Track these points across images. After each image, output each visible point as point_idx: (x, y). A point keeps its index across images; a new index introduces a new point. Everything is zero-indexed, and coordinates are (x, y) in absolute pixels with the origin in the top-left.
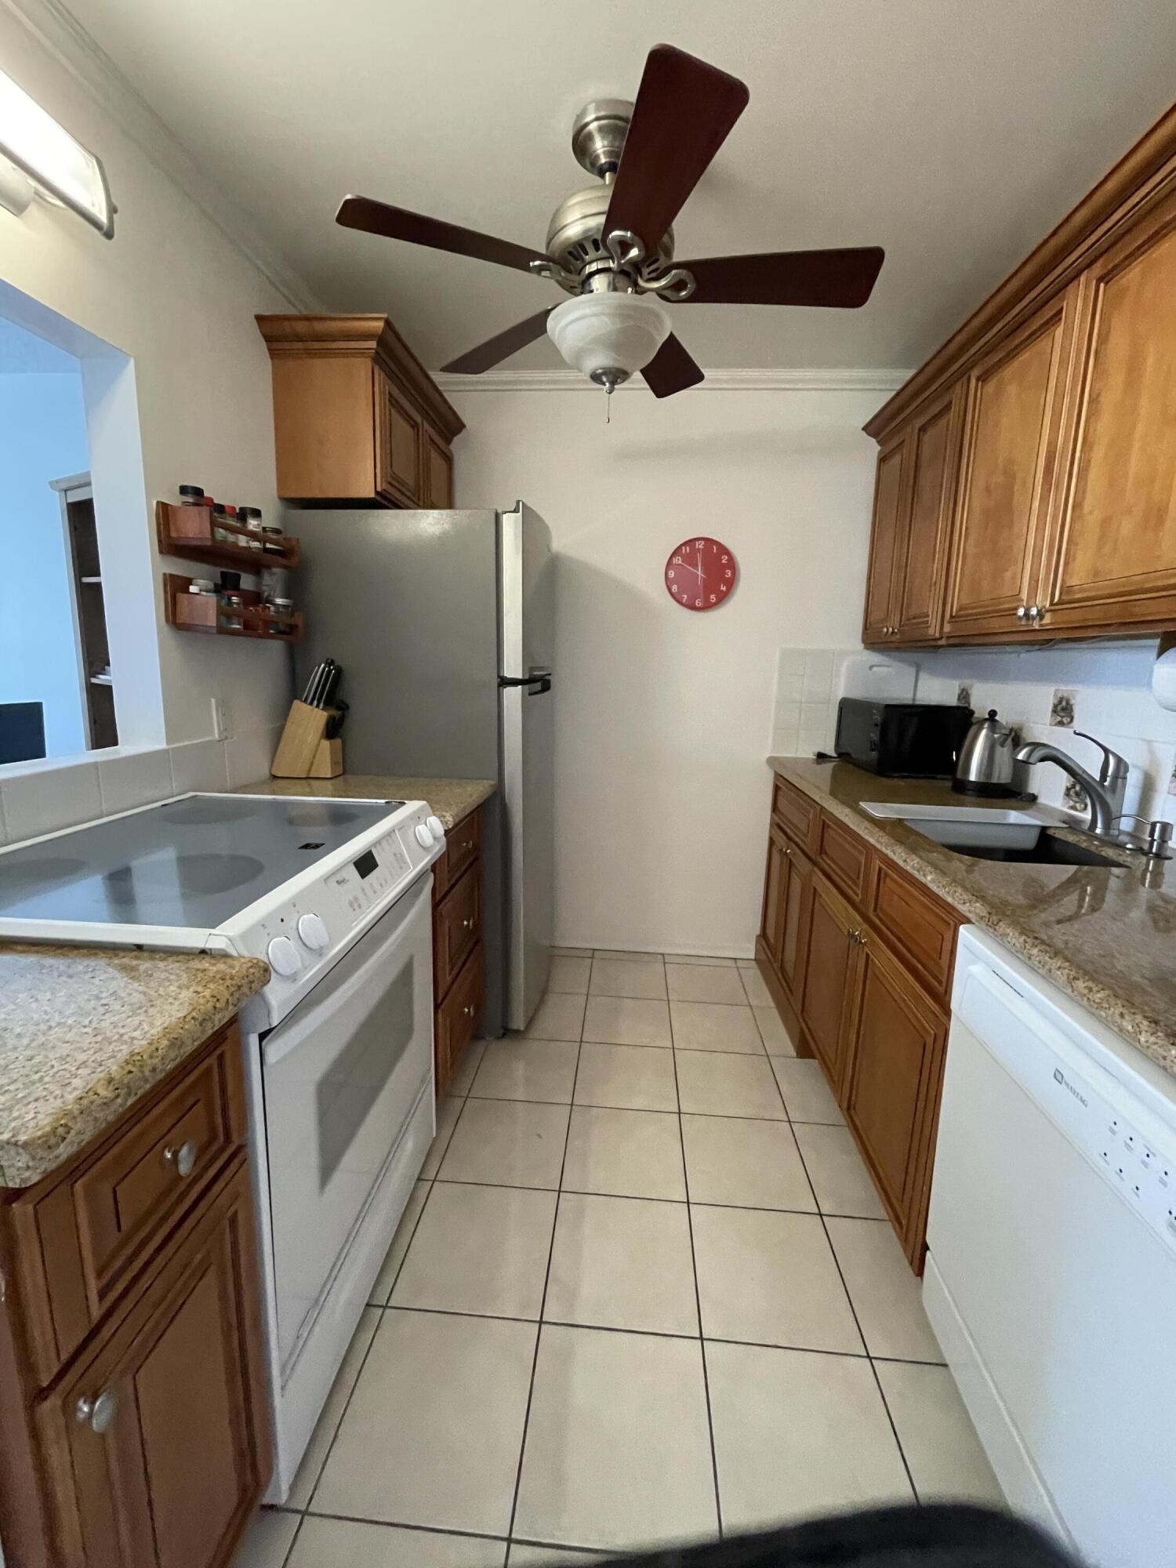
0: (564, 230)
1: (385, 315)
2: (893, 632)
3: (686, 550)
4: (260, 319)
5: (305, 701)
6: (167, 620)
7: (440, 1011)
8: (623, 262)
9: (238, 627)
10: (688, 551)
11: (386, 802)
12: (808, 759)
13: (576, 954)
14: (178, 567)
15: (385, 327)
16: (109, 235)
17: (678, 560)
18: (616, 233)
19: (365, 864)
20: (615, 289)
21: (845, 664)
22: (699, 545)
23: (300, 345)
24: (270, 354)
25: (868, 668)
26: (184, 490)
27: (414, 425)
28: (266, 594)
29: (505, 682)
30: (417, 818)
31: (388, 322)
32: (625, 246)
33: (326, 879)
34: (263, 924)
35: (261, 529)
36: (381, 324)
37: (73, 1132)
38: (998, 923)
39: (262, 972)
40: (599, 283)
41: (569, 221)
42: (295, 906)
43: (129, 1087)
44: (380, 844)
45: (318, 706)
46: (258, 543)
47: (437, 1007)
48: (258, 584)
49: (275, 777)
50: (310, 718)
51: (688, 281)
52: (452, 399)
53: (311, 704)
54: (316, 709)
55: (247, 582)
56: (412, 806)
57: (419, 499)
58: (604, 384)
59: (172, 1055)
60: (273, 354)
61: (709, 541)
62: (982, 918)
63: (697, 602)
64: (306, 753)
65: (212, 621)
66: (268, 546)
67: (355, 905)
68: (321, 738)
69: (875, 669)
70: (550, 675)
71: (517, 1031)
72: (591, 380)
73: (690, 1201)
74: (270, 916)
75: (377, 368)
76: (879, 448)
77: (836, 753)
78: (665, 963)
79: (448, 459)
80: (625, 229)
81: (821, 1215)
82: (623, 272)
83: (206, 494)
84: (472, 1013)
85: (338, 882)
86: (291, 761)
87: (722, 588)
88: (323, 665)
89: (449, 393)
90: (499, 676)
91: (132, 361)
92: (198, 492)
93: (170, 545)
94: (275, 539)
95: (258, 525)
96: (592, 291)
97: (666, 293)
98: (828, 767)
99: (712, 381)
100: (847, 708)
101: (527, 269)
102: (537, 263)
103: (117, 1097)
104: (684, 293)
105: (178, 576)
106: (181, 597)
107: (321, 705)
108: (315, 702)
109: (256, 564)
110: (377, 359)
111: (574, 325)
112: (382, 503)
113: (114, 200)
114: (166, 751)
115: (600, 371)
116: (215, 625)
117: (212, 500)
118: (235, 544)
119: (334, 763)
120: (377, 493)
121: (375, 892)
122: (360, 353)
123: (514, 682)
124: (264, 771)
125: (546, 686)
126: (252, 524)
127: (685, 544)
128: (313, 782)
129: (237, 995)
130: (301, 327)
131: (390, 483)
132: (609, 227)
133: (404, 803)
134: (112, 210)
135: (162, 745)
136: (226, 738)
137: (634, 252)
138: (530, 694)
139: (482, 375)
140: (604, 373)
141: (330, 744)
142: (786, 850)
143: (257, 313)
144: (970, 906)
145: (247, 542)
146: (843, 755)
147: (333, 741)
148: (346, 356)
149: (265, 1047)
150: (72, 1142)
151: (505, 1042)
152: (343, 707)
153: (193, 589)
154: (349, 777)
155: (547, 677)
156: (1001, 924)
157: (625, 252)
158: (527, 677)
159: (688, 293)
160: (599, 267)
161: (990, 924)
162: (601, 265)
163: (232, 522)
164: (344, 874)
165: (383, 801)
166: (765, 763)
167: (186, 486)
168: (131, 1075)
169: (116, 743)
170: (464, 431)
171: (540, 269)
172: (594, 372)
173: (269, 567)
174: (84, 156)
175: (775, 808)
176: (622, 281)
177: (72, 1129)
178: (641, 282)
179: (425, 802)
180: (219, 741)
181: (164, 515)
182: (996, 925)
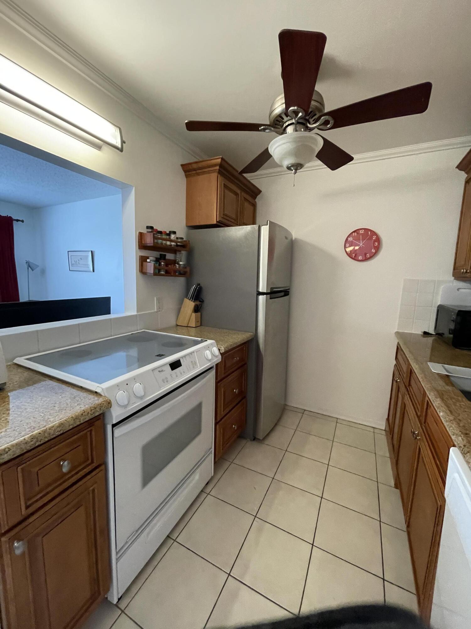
0: (274, 112)
1: (221, 157)
2: (466, 272)
3: (355, 235)
4: (182, 165)
5: (188, 299)
6: (140, 271)
7: (218, 426)
8: (296, 119)
9: (163, 273)
10: (356, 235)
11: (201, 340)
12: (419, 334)
13: (296, 410)
14: (144, 253)
15: (221, 160)
16: (121, 150)
17: (350, 239)
18: (292, 108)
19: (175, 365)
20: (296, 131)
21: (442, 286)
22: (361, 232)
23: (194, 172)
24: (186, 177)
25: (456, 289)
26: (148, 227)
27: (236, 194)
28: (177, 261)
29: (260, 294)
30: (208, 348)
31: (222, 159)
32: (296, 113)
33: (153, 370)
34: (118, 385)
35: (176, 238)
36: (219, 160)
37: (11, 451)
38: (467, 453)
39: (107, 404)
40: (290, 130)
41: (276, 107)
42: (135, 379)
43: (37, 438)
44: (185, 357)
45: (192, 301)
46: (174, 243)
47: (216, 424)
48: (176, 257)
49: (178, 325)
50: (190, 305)
51: (330, 120)
52: (253, 182)
53: (190, 300)
54: (191, 302)
55: (170, 256)
56: (209, 342)
57: (237, 222)
58: (292, 170)
59: (59, 429)
60: (187, 176)
61: (366, 230)
62: (460, 447)
63: (360, 258)
64: (187, 318)
65: (152, 272)
66: (178, 244)
67: (165, 381)
68: (193, 312)
69: (461, 290)
70: (289, 289)
71: (259, 439)
72: (288, 170)
73: (314, 545)
74: (122, 383)
75: (219, 176)
76: (466, 176)
77: (435, 333)
78: (337, 422)
79: (254, 205)
80: (294, 106)
81: (384, 580)
82: (298, 123)
83: (154, 228)
84: (236, 428)
85: (159, 371)
86: (183, 321)
87: (372, 251)
88: (194, 286)
89: (253, 180)
90: (257, 291)
91: (134, 188)
92: (152, 228)
93: (142, 246)
94: (180, 241)
95: (175, 237)
96: (287, 133)
97: (320, 127)
98: (430, 340)
99: (358, 159)
100: (441, 310)
101: (259, 130)
102: (262, 127)
103: (32, 441)
104: (328, 126)
105: (143, 256)
106: (144, 263)
107: (193, 300)
108: (191, 300)
109: (174, 250)
110: (220, 172)
111: (278, 149)
112: (218, 225)
113: (124, 139)
114: (136, 315)
115: (290, 165)
116: (153, 273)
117: (157, 230)
118: (166, 244)
119: (197, 322)
120: (217, 221)
121: (177, 376)
122: (214, 171)
123: (263, 294)
124: (173, 323)
125: (286, 293)
126: (173, 237)
127: (354, 232)
128: (189, 328)
129: (93, 411)
130: (195, 166)
131: (223, 218)
132: (287, 107)
133: (207, 341)
134: (123, 142)
135: (134, 313)
136: (159, 311)
137: (300, 114)
138: (270, 299)
139: (255, 173)
140: (292, 166)
141: (195, 315)
142: (398, 380)
143: (182, 164)
144: (456, 437)
145: (170, 243)
146: (439, 335)
147: (196, 313)
148: (209, 173)
149: (115, 430)
150: (10, 455)
151: (255, 443)
152: (202, 301)
153: (148, 260)
154: (202, 327)
155: (288, 290)
156: (468, 454)
157: (297, 115)
158: (269, 291)
159: (331, 125)
160: (289, 123)
161: (463, 452)
162: (289, 122)
163: (164, 237)
164: (163, 368)
165: (200, 339)
166: (394, 335)
167: (148, 226)
168: (40, 434)
169: (109, 313)
170: (261, 193)
171: (264, 130)
172: (288, 166)
173: (180, 251)
174: (114, 128)
175: (396, 358)
176: (299, 127)
177: (11, 450)
178: (308, 125)
179: (214, 341)
180: (157, 312)
181: (141, 235)
182: (465, 454)
